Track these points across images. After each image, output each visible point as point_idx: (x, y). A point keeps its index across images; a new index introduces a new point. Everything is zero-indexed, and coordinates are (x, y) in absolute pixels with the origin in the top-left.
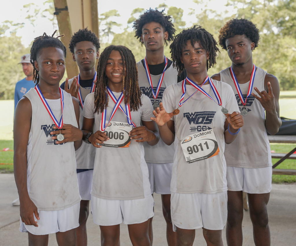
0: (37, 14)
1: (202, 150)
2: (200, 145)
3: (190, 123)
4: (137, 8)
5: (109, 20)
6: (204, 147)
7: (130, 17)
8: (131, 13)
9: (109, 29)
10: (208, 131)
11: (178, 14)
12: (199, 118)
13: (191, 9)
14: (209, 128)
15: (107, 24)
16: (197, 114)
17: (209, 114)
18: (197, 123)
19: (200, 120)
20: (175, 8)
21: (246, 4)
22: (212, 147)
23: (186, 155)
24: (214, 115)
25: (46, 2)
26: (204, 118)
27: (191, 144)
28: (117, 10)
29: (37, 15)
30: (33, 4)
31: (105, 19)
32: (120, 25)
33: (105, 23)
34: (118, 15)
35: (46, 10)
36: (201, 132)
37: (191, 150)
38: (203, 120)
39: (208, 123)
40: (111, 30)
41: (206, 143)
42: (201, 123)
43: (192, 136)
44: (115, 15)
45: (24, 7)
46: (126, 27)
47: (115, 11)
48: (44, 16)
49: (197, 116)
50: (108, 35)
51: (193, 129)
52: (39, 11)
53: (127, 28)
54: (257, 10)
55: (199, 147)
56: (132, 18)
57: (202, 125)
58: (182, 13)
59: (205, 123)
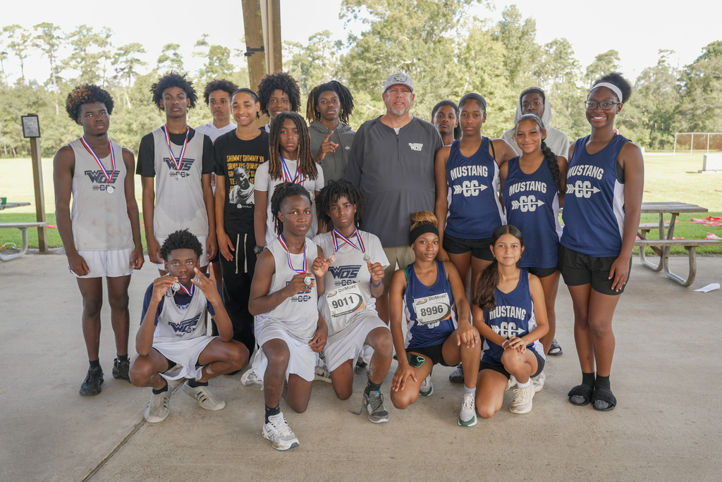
0: (25, 41)
1: (347, 304)
2: (345, 299)
3: (335, 277)
4: (169, 43)
5: (130, 56)
6: (349, 301)
7: (162, 54)
8: (162, 50)
9: (131, 67)
10: (353, 284)
11: (223, 54)
12: (343, 272)
13: (238, 50)
14: (354, 282)
15: (127, 62)
16: (342, 269)
17: (354, 268)
18: (342, 277)
19: (345, 274)
20: (219, 47)
21: (303, 49)
22: (356, 301)
23: (332, 309)
24: (359, 268)
25: (38, 26)
26: (348, 272)
27: (336, 298)
28: (140, 43)
29: (26, 44)
30: (19, 27)
31: (124, 54)
32: (144, 64)
33: (125, 60)
34: (143, 51)
35: (39, 37)
36: (346, 286)
37: (336, 304)
38: (347, 275)
39: (353, 277)
40: (133, 70)
41: (351, 298)
42: (346, 277)
43: (337, 290)
44: (139, 51)
45: (5, 30)
46: (156, 67)
47: (139, 45)
48: (37, 45)
49: (341, 270)
50: (129, 76)
51: (337, 284)
52: (28, 37)
53: (158, 69)
54: (316, 57)
55: (344, 302)
56: (164, 56)
57: (346, 279)
58: (228, 54)
59: (350, 277)
